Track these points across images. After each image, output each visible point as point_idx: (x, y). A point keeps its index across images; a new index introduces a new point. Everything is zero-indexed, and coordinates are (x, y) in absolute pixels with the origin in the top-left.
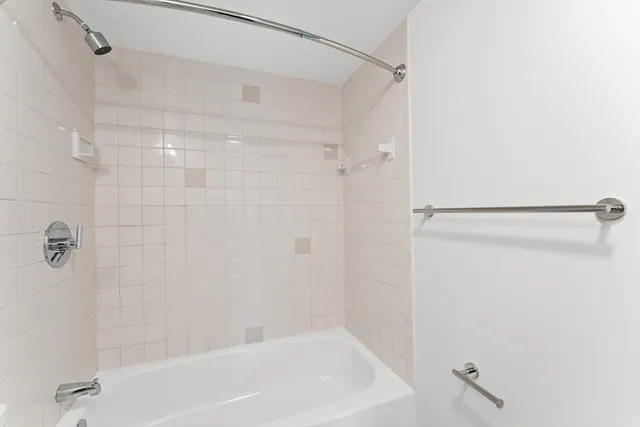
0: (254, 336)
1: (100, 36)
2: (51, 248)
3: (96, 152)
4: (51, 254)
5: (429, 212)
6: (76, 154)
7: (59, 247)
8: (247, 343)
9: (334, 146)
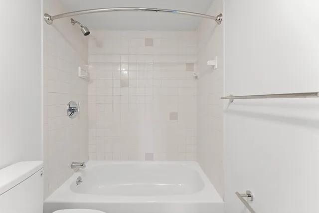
0: (149, 157)
1: (86, 28)
2: (70, 110)
3: (88, 74)
4: (70, 113)
5: (232, 99)
6: (80, 75)
7: (72, 110)
8: (146, 160)
9: (193, 64)
